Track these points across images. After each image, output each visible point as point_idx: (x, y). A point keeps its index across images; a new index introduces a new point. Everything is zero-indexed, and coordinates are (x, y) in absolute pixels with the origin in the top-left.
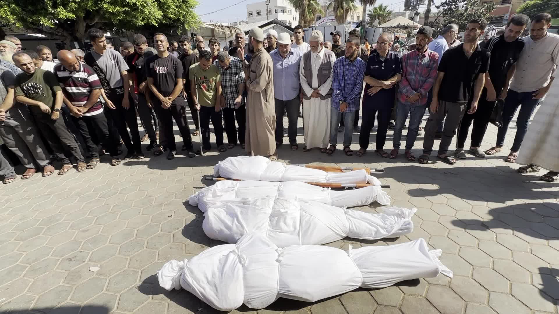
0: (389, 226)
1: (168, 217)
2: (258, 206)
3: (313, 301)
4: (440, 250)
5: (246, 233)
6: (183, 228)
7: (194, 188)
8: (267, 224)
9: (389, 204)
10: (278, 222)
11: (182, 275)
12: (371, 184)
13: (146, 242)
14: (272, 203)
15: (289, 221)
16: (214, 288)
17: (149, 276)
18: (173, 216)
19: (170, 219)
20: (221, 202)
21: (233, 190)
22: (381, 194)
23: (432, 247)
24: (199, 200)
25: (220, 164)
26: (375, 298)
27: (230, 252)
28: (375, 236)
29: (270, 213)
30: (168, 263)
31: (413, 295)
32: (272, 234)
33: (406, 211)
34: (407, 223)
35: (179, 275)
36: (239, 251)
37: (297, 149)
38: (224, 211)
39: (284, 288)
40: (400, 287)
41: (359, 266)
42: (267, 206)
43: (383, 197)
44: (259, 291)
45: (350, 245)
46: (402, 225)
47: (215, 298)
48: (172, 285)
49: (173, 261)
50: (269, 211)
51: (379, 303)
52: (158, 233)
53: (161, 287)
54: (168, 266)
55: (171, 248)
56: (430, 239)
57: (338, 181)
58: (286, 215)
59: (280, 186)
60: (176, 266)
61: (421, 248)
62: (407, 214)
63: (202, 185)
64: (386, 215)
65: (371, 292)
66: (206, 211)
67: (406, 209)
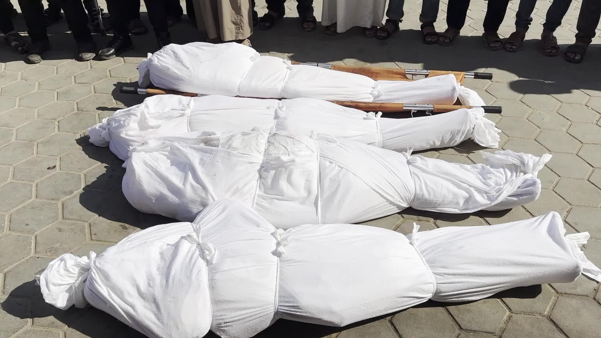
0: (495, 187)
1: (48, 168)
2: (236, 149)
3: (342, 326)
4: (587, 234)
5: (212, 201)
6: (81, 190)
7: (98, 109)
8: (254, 183)
9: (496, 145)
10: (276, 179)
11: (87, 282)
12: (464, 105)
13: (7, 218)
14: (263, 142)
15: (298, 178)
16: (153, 305)
17: (21, 283)
18: (58, 167)
19: (52, 172)
20: (159, 139)
21: (182, 115)
22: (482, 125)
23: (572, 228)
24: (110, 134)
25: (150, 59)
26: (456, 319)
27: (183, 238)
28: (465, 207)
29: (261, 162)
30: (55, 261)
31: (525, 313)
32: (265, 203)
33: (530, 159)
34: (528, 182)
35: (81, 282)
36: (200, 235)
37: (314, 29)
38: (165, 158)
39: (287, 302)
40: (504, 299)
41: (431, 263)
42: (253, 148)
43: (487, 131)
44: (241, 309)
45: (415, 224)
46: (519, 187)
47: (155, 323)
48: (68, 301)
49: (67, 256)
50: (259, 159)
51: (462, 327)
52: (31, 200)
53: (47, 303)
54: (56, 266)
55: (60, 230)
56: (568, 212)
57: (398, 99)
58: (292, 167)
59: (279, 108)
60: (74, 265)
61: (552, 232)
62: (531, 164)
63: (114, 103)
64: (488, 167)
65: (451, 308)
66: (128, 157)
67: (530, 155)
